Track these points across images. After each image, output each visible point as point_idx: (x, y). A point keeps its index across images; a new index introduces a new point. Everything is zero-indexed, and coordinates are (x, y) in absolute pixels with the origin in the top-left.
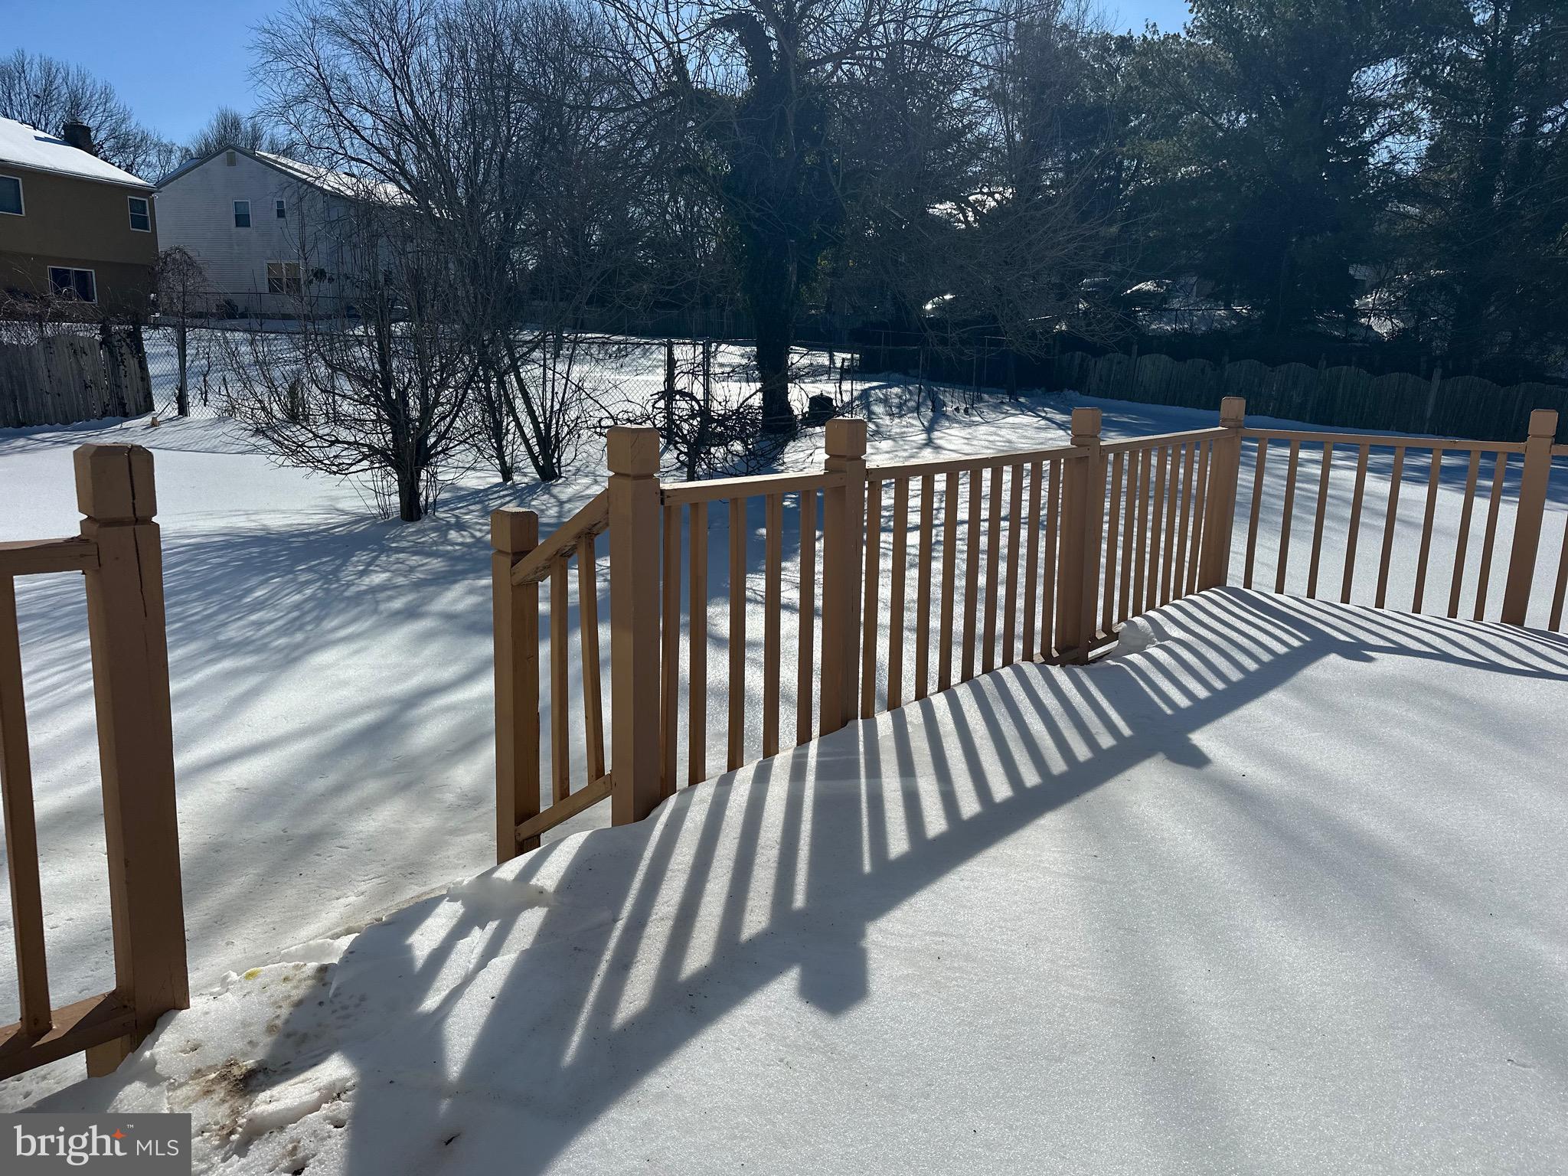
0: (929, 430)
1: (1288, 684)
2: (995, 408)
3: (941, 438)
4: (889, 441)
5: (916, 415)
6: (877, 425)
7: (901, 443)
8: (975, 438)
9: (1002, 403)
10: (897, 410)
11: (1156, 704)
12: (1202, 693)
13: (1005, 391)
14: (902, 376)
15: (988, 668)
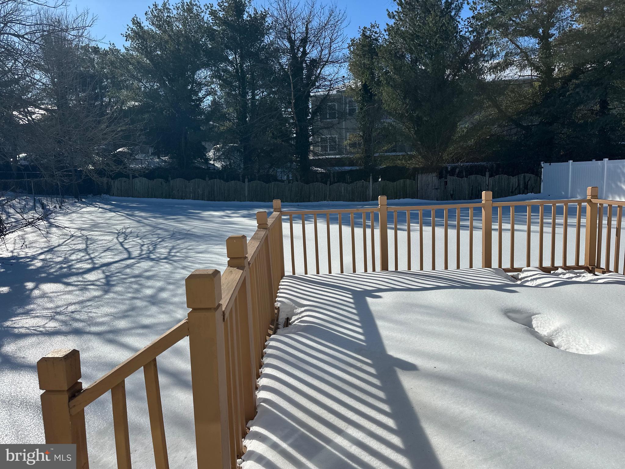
2: (73, 205)
5: (34, 212)
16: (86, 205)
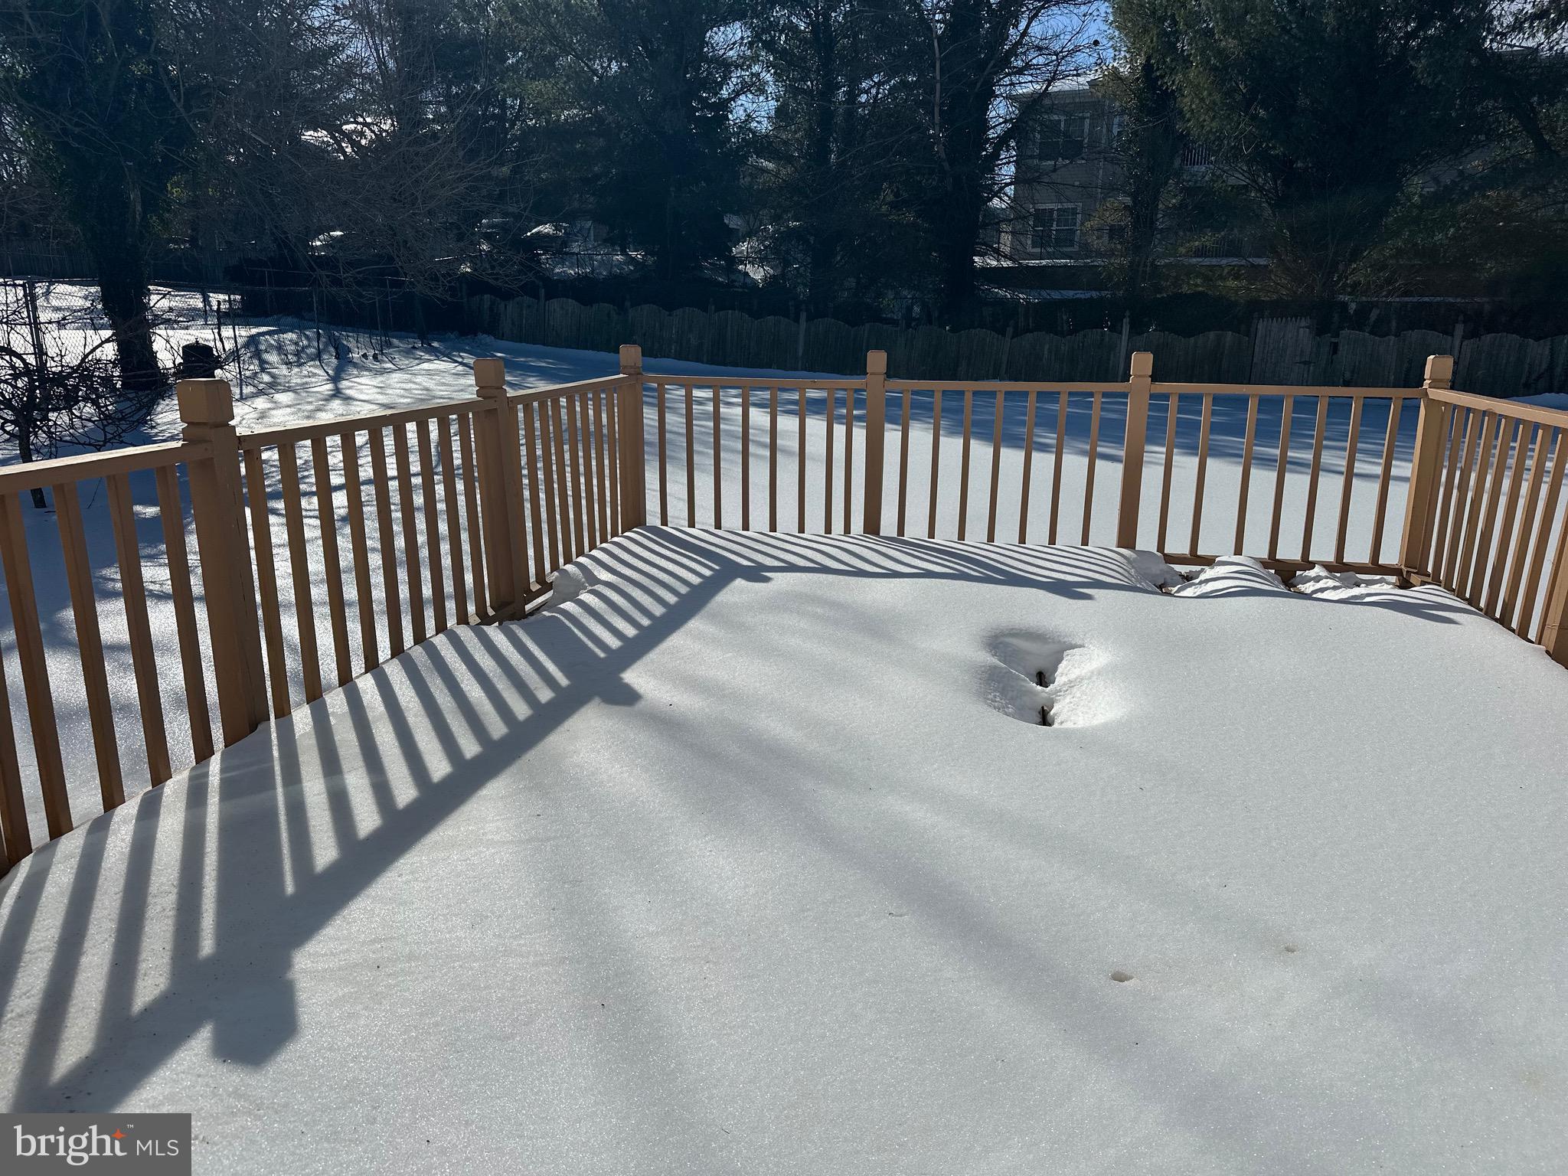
0: (335, 379)
1: (704, 612)
2: (407, 353)
3: (350, 388)
4: (290, 394)
5: (318, 363)
6: (273, 376)
7: (304, 394)
8: (389, 386)
9: (414, 348)
10: (295, 359)
11: (589, 649)
12: (630, 631)
13: (416, 335)
14: (295, 320)
15: (420, 637)
16: (436, 356)
